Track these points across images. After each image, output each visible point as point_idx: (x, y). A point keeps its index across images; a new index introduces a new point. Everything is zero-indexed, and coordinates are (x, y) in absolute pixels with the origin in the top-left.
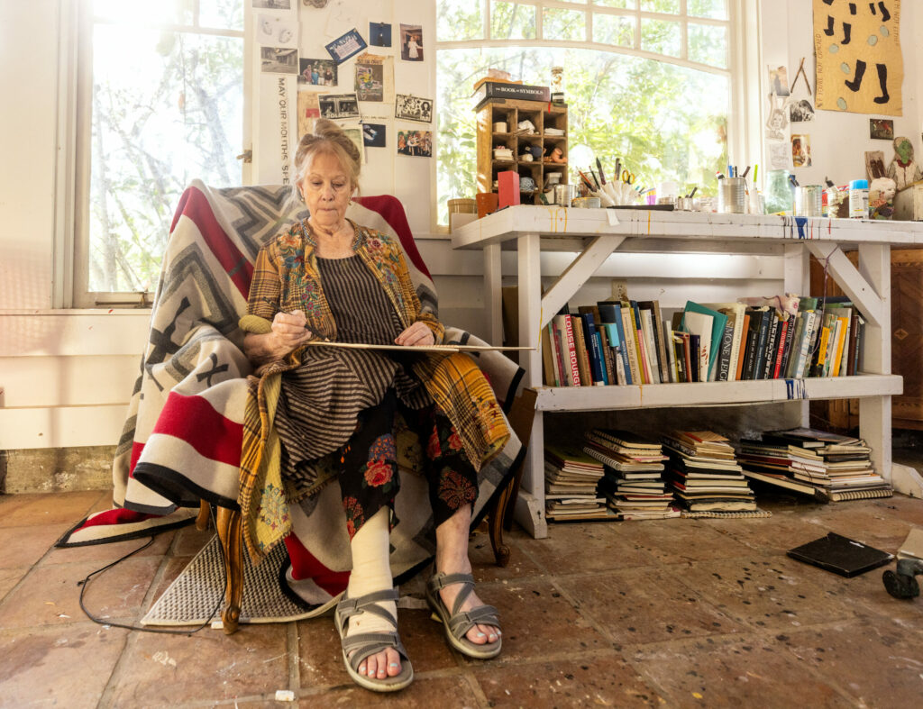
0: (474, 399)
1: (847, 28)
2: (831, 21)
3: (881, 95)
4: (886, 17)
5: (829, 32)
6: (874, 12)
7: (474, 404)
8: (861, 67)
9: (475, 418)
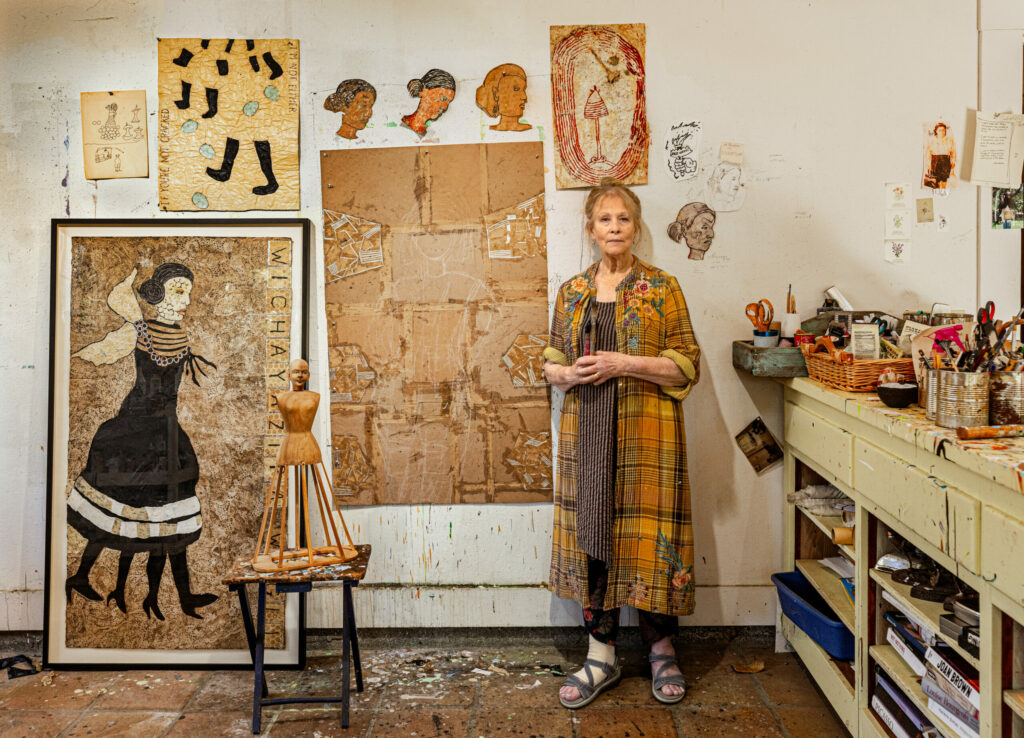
0: (638, 576)
1: (212, 95)
2: (186, 88)
3: (264, 182)
4: (277, 72)
5: (183, 104)
6: (256, 68)
7: (636, 579)
8: (232, 147)
9: (630, 585)
